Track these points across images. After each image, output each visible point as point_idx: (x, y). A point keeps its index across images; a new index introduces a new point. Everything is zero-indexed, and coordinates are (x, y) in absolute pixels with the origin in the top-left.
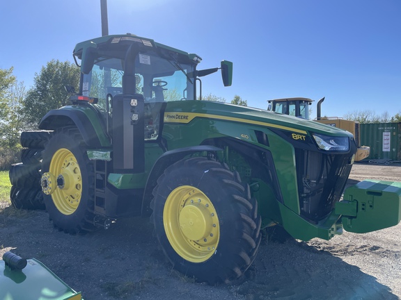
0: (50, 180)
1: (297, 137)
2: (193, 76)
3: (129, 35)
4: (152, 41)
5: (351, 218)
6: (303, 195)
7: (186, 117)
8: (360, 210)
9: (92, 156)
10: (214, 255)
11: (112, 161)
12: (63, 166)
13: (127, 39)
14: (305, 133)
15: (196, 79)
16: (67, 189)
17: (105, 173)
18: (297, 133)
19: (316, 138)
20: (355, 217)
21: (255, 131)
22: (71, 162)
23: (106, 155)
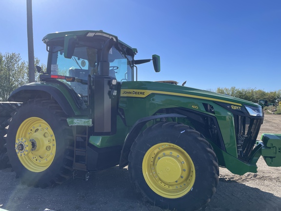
0: (26, 143)
1: (235, 108)
2: (132, 63)
3: (101, 32)
4: (116, 38)
5: (271, 158)
6: (238, 145)
7: (143, 93)
8: (278, 152)
9: (72, 122)
10: (190, 191)
11: (93, 127)
12: (30, 131)
13: (100, 34)
14: (240, 105)
15: (133, 66)
16: (37, 151)
17: (87, 136)
18: (235, 105)
19: (248, 108)
20: (275, 157)
21: (203, 104)
22: (39, 128)
23: (89, 121)
